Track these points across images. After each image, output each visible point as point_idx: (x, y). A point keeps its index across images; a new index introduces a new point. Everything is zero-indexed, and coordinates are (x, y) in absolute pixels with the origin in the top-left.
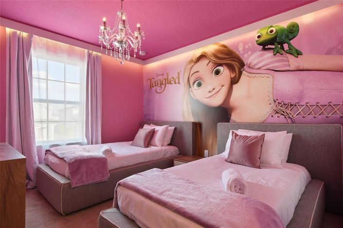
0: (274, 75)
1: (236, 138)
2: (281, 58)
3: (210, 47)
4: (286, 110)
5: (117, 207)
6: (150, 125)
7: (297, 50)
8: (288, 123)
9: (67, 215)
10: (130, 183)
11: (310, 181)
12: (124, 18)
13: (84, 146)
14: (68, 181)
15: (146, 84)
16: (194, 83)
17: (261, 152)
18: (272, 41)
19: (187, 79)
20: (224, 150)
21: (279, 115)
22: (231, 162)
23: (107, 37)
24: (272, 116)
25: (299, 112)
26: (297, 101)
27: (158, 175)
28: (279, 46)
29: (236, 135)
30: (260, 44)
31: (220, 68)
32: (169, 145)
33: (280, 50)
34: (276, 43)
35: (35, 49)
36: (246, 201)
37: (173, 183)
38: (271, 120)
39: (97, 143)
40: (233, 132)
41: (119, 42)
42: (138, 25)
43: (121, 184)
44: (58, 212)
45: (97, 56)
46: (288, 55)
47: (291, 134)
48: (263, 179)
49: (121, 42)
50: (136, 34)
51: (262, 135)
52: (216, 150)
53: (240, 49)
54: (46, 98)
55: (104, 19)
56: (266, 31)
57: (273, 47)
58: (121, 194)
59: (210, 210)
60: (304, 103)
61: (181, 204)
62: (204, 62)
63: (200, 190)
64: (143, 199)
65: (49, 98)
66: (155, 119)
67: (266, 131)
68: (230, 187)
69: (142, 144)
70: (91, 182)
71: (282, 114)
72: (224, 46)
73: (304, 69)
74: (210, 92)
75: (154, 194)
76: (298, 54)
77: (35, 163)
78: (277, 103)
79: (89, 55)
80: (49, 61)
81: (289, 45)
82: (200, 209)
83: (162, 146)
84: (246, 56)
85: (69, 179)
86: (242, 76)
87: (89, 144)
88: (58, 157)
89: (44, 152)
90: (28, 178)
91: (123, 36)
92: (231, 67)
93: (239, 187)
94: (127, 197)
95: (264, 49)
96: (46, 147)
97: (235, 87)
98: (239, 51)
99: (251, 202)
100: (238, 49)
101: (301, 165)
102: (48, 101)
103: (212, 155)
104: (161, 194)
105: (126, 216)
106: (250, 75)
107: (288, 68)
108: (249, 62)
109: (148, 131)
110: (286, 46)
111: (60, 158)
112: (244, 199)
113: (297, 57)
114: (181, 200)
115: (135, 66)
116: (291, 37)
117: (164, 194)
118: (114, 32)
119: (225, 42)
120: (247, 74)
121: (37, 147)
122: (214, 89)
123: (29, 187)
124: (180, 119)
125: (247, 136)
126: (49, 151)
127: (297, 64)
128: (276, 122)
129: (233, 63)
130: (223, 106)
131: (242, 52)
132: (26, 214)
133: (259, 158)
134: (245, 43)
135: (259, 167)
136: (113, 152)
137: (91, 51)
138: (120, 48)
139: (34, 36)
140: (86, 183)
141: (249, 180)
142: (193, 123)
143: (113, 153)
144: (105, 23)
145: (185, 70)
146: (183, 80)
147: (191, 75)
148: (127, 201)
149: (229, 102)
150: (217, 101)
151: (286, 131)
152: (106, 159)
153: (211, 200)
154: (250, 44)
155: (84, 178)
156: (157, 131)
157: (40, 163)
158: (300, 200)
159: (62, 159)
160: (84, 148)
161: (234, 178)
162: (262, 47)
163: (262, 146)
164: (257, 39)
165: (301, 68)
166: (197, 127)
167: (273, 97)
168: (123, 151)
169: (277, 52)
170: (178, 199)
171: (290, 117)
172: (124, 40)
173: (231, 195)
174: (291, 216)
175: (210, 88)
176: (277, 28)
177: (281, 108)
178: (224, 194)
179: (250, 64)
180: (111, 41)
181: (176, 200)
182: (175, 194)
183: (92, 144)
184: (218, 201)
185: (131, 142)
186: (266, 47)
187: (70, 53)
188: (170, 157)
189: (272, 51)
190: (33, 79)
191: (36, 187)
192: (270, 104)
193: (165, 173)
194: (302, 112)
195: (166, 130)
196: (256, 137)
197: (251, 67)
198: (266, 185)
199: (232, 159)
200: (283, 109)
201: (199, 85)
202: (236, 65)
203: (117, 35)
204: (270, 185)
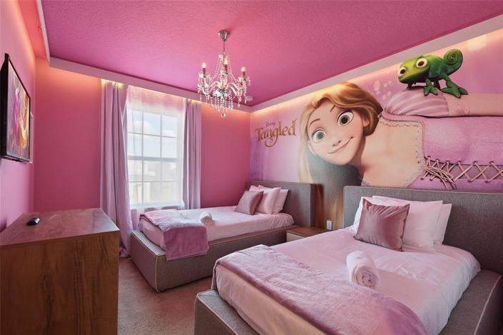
0: (425, 123)
1: (368, 208)
2: (435, 99)
3: (335, 88)
4: (443, 171)
5: (216, 289)
6: (257, 186)
7: (459, 89)
8: (446, 190)
9: (162, 292)
10: (230, 262)
11: (478, 273)
12: (226, 63)
13: (181, 211)
14: (163, 253)
15: (253, 135)
16: (313, 134)
17: (404, 228)
18: (422, 77)
19: (304, 130)
20: (352, 223)
21: (432, 178)
22: (362, 240)
23: (206, 85)
24: (422, 179)
25: (462, 174)
26: (459, 159)
27: (265, 254)
28: (433, 83)
29: (369, 204)
30: (404, 82)
31: (349, 114)
32: (281, 212)
33: (433, 89)
34: (427, 80)
35: (130, 100)
36: (376, 298)
37: (282, 266)
38: (420, 184)
39: (195, 208)
40: (364, 200)
41: (220, 90)
42: (243, 70)
43: (221, 263)
44: (152, 288)
45: (196, 105)
46: (445, 95)
47: (450, 206)
48: (405, 268)
49: (222, 90)
50: (240, 79)
51: (406, 206)
52: (342, 223)
53: (377, 89)
54: (141, 155)
55: (204, 66)
56: (412, 63)
57: (424, 84)
58: (221, 275)
59: (326, 307)
60: (470, 162)
61: (290, 296)
62: (327, 107)
63: (316, 279)
64: (245, 284)
65: (145, 155)
66: (265, 178)
67: (412, 200)
68: (356, 277)
69: (248, 210)
70: (188, 255)
71: (436, 177)
72: (354, 86)
73: (471, 114)
74: (334, 145)
75: (258, 280)
76: (462, 94)
77: (130, 229)
78: (429, 161)
79: (188, 104)
80: (145, 114)
81: (448, 81)
82: (315, 304)
83: (272, 213)
84: (384, 97)
85: (164, 251)
86: (379, 125)
87: (186, 208)
88: (153, 224)
89: (138, 217)
90: (122, 245)
91: (225, 84)
92: (363, 113)
93: (368, 278)
94: (226, 279)
95: (410, 88)
96: (140, 211)
97: (368, 138)
98: (375, 92)
99: (383, 301)
100: (373, 88)
101: (465, 250)
102: (143, 159)
103: (337, 229)
104: (267, 279)
105: (225, 302)
106: (390, 123)
107: (445, 113)
108: (388, 107)
109: (255, 194)
110: (442, 83)
111: (155, 226)
112: (375, 295)
113: (460, 98)
114: (291, 290)
115: (240, 113)
116: (449, 71)
117: (270, 280)
118: (215, 80)
119: (355, 81)
120: (386, 122)
121: (132, 211)
122: (340, 142)
123: (123, 255)
124: (295, 179)
125: (384, 207)
126: (144, 216)
127: (460, 108)
128: (428, 187)
129: (366, 107)
130: (352, 164)
131: (378, 93)
132: (119, 287)
133: (402, 237)
134: (383, 80)
135: (401, 250)
136: (213, 219)
137: (189, 100)
138: (222, 98)
139: (130, 86)
140: (183, 256)
141: (384, 268)
142: (311, 185)
143: (214, 222)
144: (204, 70)
145: (302, 116)
146: (300, 130)
147: (309, 124)
148: (227, 284)
149: (360, 160)
150: (345, 157)
151: (442, 201)
152: (205, 229)
153: (328, 293)
154: (390, 82)
155: (181, 250)
156: (266, 194)
157: (134, 229)
158: (460, 300)
159: (157, 226)
160: (181, 214)
161: (363, 265)
162: (407, 85)
163: (405, 221)
164: (401, 75)
165: (466, 113)
166: (317, 190)
167: (424, 153)
168: (225, 218)
169: (430, 92)
170: (286, 288)
171: (448, 181)
172: (227, 88)
173: (356, 289)
174: (444, 323)
175: (335, 140)
176: (430, 59)
177: (436, 168)
178: (347, 287)
179: (390, 108)
180: (211, 90)
181: (285, 290)
182: (283, 282)
183: (190, 208)
184: (338, 295)
185: (235, 207)
186: (413, 85)
187: (167, 103)
188: (282, 227)
189: (422, 90)
190: (128, 134)
191: (129, 256)
192: (419, 163)
193: (273, 251)
194: (466, 175)
195: (278, 193)
196: (398, 208)
197: (391, 112)
198: (408, 277)
199: (362, 236)
200: (439, 169)
201: (320, 136)
202: (370, 110)
203: (218, 83)
204: (415, 276)
